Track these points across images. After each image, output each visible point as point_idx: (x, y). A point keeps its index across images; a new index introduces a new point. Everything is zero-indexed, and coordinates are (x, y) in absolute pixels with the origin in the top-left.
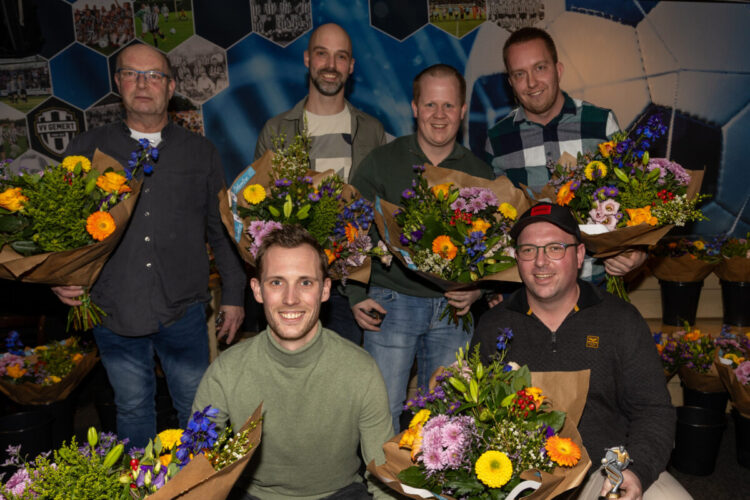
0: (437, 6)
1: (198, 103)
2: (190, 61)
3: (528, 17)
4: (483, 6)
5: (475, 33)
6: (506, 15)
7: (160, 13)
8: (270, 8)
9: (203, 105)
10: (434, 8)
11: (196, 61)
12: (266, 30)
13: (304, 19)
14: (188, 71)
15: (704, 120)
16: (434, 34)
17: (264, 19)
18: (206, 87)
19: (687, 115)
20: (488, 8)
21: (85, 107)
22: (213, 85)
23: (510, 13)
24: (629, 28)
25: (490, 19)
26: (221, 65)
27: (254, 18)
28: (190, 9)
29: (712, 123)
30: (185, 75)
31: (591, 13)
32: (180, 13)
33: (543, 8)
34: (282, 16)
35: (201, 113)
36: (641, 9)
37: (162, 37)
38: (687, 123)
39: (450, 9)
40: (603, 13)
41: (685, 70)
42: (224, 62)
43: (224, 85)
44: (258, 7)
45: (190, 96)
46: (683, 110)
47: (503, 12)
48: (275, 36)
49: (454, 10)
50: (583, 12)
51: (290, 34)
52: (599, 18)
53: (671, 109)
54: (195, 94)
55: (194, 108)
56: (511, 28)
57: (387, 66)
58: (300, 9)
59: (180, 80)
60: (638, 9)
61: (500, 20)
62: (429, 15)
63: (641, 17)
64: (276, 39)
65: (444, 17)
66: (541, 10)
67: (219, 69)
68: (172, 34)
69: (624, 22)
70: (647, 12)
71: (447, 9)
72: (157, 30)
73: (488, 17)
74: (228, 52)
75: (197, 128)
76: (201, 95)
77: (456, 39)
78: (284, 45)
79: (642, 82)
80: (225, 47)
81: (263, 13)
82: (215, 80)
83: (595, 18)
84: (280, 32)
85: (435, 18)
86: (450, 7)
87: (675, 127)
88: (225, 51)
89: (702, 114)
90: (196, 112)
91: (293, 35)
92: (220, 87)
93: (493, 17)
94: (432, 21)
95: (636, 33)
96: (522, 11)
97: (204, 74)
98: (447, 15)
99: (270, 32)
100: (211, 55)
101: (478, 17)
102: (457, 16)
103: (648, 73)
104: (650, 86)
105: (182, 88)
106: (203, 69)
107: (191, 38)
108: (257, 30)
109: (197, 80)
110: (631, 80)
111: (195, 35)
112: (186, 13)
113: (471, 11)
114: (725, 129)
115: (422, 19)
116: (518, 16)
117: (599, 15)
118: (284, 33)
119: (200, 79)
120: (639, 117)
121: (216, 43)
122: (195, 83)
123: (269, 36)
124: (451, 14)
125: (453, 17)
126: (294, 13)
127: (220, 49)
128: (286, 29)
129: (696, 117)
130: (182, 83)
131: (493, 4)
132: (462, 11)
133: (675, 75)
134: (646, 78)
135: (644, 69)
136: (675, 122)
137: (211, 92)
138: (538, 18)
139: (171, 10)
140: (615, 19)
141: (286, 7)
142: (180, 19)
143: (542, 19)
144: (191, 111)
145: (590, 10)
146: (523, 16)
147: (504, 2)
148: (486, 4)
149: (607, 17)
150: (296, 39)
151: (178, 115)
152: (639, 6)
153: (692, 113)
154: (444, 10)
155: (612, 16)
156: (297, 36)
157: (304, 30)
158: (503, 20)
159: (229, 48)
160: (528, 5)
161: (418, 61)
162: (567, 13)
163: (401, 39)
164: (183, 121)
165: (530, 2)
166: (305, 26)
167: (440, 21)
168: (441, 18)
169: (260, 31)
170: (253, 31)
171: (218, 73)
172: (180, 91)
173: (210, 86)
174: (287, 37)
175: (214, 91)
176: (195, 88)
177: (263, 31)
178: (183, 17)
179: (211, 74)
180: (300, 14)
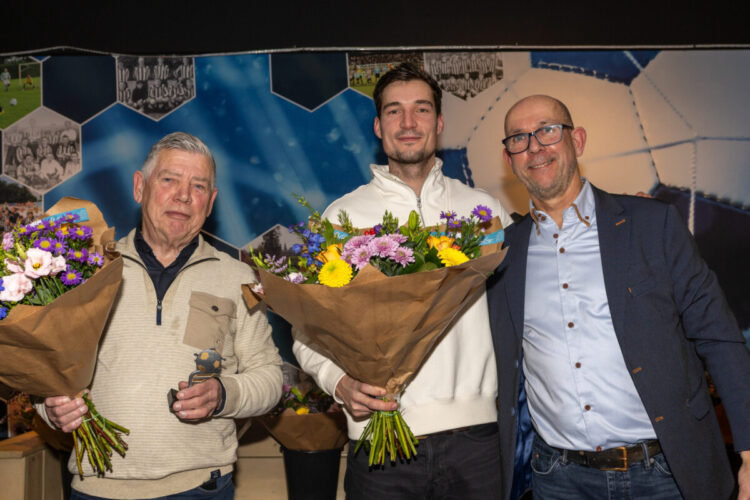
0: (359, 67)
2: (33, 139)
3: (481, 77)
6: (451, 75)
8: (141, 72)
9: (45, 195)
10: (355, 69)
11: (42, 138)
12: (135, 99)
13: (184, 84)
14: (30, 151)
15: (738, 206)
16: (355, 101)
17: (132, 86)
18: (52, 172)
19: (713, 198)
20: (426, 67)
22: (60, 169)
23: (456, 72)
24: (620, 87)
26: (73, 144)
27: (119, 85)
28: (38, 75)
30: (25, 157)
31: (567, 70)
32: (25, 80)
33: (501, 65)
34: (157, 82)
35: (42, 206)
36: (635, 62)
39: (377, 69)
40: (582, 69)
41: (705, 138)
42: (78, 141)
43: (75, 170)
44: (126, 72)
45: (29, 184)
46: (707, 192)
47: (448, 71)
48: (146, 107)
50: (556, 68)
51: (166, 104)
52: (578, 75)
53: (688, 191)
54: (37, 181)
55: (34, 199)
56: (459, 92)
57: (292, 143)
58: (180, 74)
59: (18, 163)
60: (630, 62)
62: (349, 77)
63: (636, 73)
64: (147, 110)
65: (369, 80)
66: (498, 68)
67: (71, 148)
68: (12, 105)
69: (613, 79)
70: (644, 64)
71: (373, 70)
74: (83, 127)
76: (44, 182)
78: (157, 119)
79: (645, 156)
80: (80, 122)
81: (132, 78)
82: (63, 163)
83: (572, 75)
84: (152, 101)
85: (358, 81)
86: (376, 67)
87: (696, 214)
88: (80, 126)
89: (734, 198)
90: (35, 204)
91: (170, 105)
92: (70, 172)
94: (353, 85)
95: (631, 92)
96: (474, 69)
97: (50, 155)
98: (373, 77)
99: (140, 102)
100: (61, 132)
103: (652, 143)
104: (656, 162)
105: (19, 173)
106: (49, 149)
107: (38, 109)
108: (123, 100)
109: (40, 164)
110: (628, 154)
111: (42, 106)
112: (32, 80)
115: (341, 82)
116: (467, 76)
117: (578, 71)
118: (158, 103)
119: (44, 162)
122: (37, 166)
123: (138, 108)
126: (172, 77)
127: (74, 123)
128: (160, 98)
129: (726, 202)
130: (20, 166)
131: (433, 62)
133: (690, 146)
134: (649, 151)
135: (645, 139)
136: (696, 209)
137: (57, 178)
138: (494, 77)
139: (14, 75)
140: (601, 76)
141: (161, 70)
142: (24, 87)
143: (500, 79)
144: (29, 203)
145: (565, 66)
146: (474, 76)
147: (448, 60)
148: (425, 61)
149: (589, 73)
150: (173, 111)
151: (11, 208)
152: (632, 58)
153: (720, 196)
154: (369, 72)
155: (595, 72)
156: (176, 106)
157: (184, 99)
158: (448, 81)
159: (86, 122)
160: (480, 61)
161: (334, 136)
162: (534, 70)
163: (311, 109)
164: (18, 215)
165: (483, 58)
166: (186, 94)
167: (363, 85)
168: (365, 81)
169: (127, 101)
170: (118, 101)
171: (69, 154)
172: (16, 177)
173: (56, 170)
174: (162, 108)
175: (61, 177)
176: (37, 173)
177: (130, 101)
178: (28, 85)
179: (60, 156)
180: (180, 79)
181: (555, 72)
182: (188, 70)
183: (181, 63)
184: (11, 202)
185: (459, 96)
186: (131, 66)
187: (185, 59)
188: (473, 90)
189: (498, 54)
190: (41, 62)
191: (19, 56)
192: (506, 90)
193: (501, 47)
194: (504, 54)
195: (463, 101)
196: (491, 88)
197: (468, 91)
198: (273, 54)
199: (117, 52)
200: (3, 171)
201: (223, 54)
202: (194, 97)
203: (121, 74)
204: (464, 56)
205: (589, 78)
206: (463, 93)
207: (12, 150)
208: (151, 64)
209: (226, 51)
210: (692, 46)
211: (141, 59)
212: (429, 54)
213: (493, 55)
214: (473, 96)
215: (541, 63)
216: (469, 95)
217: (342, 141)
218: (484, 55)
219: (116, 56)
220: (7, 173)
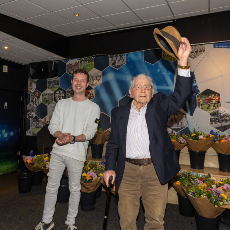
1: (93, 87)
2: (92, 75)
3: (199, 52)
7: (86, 63)
8: (114, 58)
9: (95, 88)
10: (164, 53)
11: (94, 75)
12: (113, 65)
13: (124, 61)
14: (92, 78)
16: (164, 61)
17: (112, 62)
18: (96, 82)
21: (66, 90)
22: (97, 82)
26: (100, 76)
27: (110, 62)
28: (93, 61)
30: (91, 79)
33: (204, 48)
34: (117, 61)
35: (94, 90)
43: (101, 82)
45: (91, 85)
51: (119, 65)
55: (92, 89)
56: (192, 57)
62: (163, 55)
64: (115, 67)
66: (204, 49)
67: (100, 77)
68: (88, 68)
72: (85, 68)
75: (93, 94)
77: (172, 62)
78: (117, 69)
81: (112, 60)
82: (98, 80)
84: (117, 65)
88: (101, 72)
90: (93, 90)
92: (99, 82)
94: (164, 57)
96: (196, 50)
97: (96, 79)
99: (114, 65)
100: (98, 73)
106: (95, 78)
108: (110, 65)
111: (94, 68)
112: (92, 62)
116: (195, 52)
118: (118, 65)
119: (94, 80)
122: (93, 81)
123: (113, 67)
126: (121, 59)
127: (100, 71)
128: (118, 64)
138: (202, 52)
139: (89, 62)
141: (118, 58)
142: (91, 64)
143: (204, 52)
145: (224, 47)
146: (197, 52)
151: (88, 91)
156: (121, 66)
157: (123, 64)
159: (103, 71)
161: (159, 70)
162: (215, 48)
163: (153, 64)
165: (199, 47)
167: (166, 57)
174: (119, 66)
175: (98, 84)
176: (93, 83)
179: (97, 79)
180: (123, 59)
181: (221, 49)
182: (124, 57)
183: (123, 55)
185: (192, 58)
186: (112, 57)
187: (124, 54)
188: (196, 56)
189: (204, 45)
190: (94, 58)
191: (90, 57)
192: (206, 55)
193: (204, 43)
194: (205, 45)
195: (193, 59)
196: (201, 55)
197: (195, 56)
198: (144, 51)
199: (109, 54)
202: (126, 63)
203: (110, 59)
206: (193, 57)
208: (116, 56)
209: (133, 52)
211: (114, 56)
213: (202, 46)
214: (196, 57)
215: (216, 46)
216: (195, 57)
217: (161, 72)
219: (109, 55)
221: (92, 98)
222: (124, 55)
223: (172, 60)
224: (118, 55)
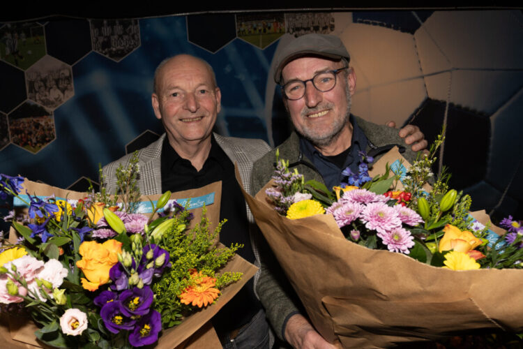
0: (243, 23)
2: (44, 76)
3: (321, 29)
4: (282, 21)
5: (275, 45)
6: (302, 28)
7: (19, 38)
8: (106, 30)
9: (55, 112)
10: (241, 25)
11: (48, 76)
12: (103, 49)
13: (134, 38)
14: (42, 84)
15: (474, 111)
16: (241, 47)
17: (101, 40)
18: (57, 97)
19: (459, 107)
20: (286, 23)
22: (62, 95)
23: (305, 26)
24: (407, 35)
25: (288, 31)
26: (68, 78)
27: (93, 39)
28: (43, 34)
29: (481, 113)
30: (40, 87)
31: (375, 24)
32: (35, 38)
33: (333, 21)
34: (116, 37)
35: (53, 118)
36: (418, 18)
37: (21, 57)
38: (459, 113)
39: (255, 25)
40: (385, 24)
41: (457, 69)
42: (70, 76)
43: (71, 95)
44: (96, 30)
46: (456, 104)
47: (300, 26)
48: (110, 53)
49: (257, 26)
50: (368, 23)
51: (122, 51)
52: (382, 28)
53: (445, 103)
54: (48, 103)
55: (47, 114)
58: (130, 30)
59: (36, 92)
60: (415, 19)
61: (297, 32)
62: (237, 30)
63: (418, 26)
64: (111, 56)
65: (249, 32)
66: (332, 23)
67: (66, 81)
68: (29, 55)
69: (403, 30)
70: (424, 20)
71: (252, 26)
72: (18, 52)
73: (286, 30)
74: (73, 67)
75: (50, 129)
76: (53, 103)
77: (259, 50)
78: (118, 61)
79: (420, 80)
80: (71, 65)
81: (101, 34)
82: (63, 91)
83: (378, 27)
84: (114, 49)
85: (242, 33)
86: (255, 24)
87: (448, 117)
88: (71, 67)
89: (472, 106)
90: (49, 117)
91: (126, 52)
92: (67, 97)
93: (291, 31)
94: (239, 36)
95: (414, 39)
96: (316, 24)
97: (55, 86)
98: (252, 30)
99: (106, 50)
100: (60, 70)
101: (278, 31)
102: (260, 31)
103: (425, 73)
104: (427, 84)
105: (37, 98)
106: (54, 82)
107: (44, 57)
108: (96, 49)
109: (49, 91)
110: (410, 79)
111: (47, 55)
112: (39, 38)
113: (272, 26)
114: (492, 119)
115: (232, 34)
116: (312, 28)
117: (382, 25)
118: (118, 50)
119: (52, 91)
120: (417, 110)
121: (63, 61)
122: (47, 93)
123: (105, 54)
124: (255, 29)
125: (258, 32)
126: (125, 33)
127: (67, 65)
128: (119, 47)
129: (467, 109)
130: (37, 94)
131: (291, 19)
132: (265, 27)
133: (448, 74)
135: (421, 69)
136: (449, 114)
137: (60, 100)
138: (329, 30)
139: (28, 36)
140: (396, 28)
141: (119, 29)
142: (35, 42)
143: (332, 30)
144: (45, 117)
145: (374, 21)
146: (316, 28)
147: (300, 18)
148: (285, 19)
149: (389, 26)
150: (127, 55)
151: (35, 120)
152: (416, 16)
153: (463, 106)
154: (250, 26)
155: (392, 26)
156: (129, 52)
157: (134, 47)
158: (300, 32)
159: (74, 64)
160: (320, 19)
161: (228, 69)
162: (354, 24)
163: (214, 52)
164: (39, 124)
165: (322, 17)
166: (135, 44)
167: (246, 35)
168: (247, 33)
169: (99, 49)
170: (93, 50)
171: (66, 85)
172: (36, 101)
173: (59, 96)
174: (120, 54)
175: (62, 100)
176: (48, 98)
177: (100, 50)
178: (37, 42)
179: (60, 86)
180: (131, 34)
181: (368, 26)
182: (135, 28)
183: (130, 23)
184: (34, 116)
186: (99, 26)
187: (133, 20)
189: (332, 14)
190: (43, 26)
191: (29, 22)
193: (334, 9)
194: (335, 13)
198: (188, 16)
199: (90, 17)
200: (28, 96)
201: (157, 17)
202: (140, 45)
203: (93, 32)
204: (310, 15)
205: (389, 30)
207: (32, 84)
208: (112, 25)
209: (158, 15)
210: (454, 8)
211: (105, 22)
212: (288, 14)
213: (328, 15)
215: (359, 20)
217: (233, 72)
218: (323, 15)
219: (90, 20)
220: (30, 98)
221: (49, 141)
222: (133, 22)
223: (261, 44)
224: (117, 22)
